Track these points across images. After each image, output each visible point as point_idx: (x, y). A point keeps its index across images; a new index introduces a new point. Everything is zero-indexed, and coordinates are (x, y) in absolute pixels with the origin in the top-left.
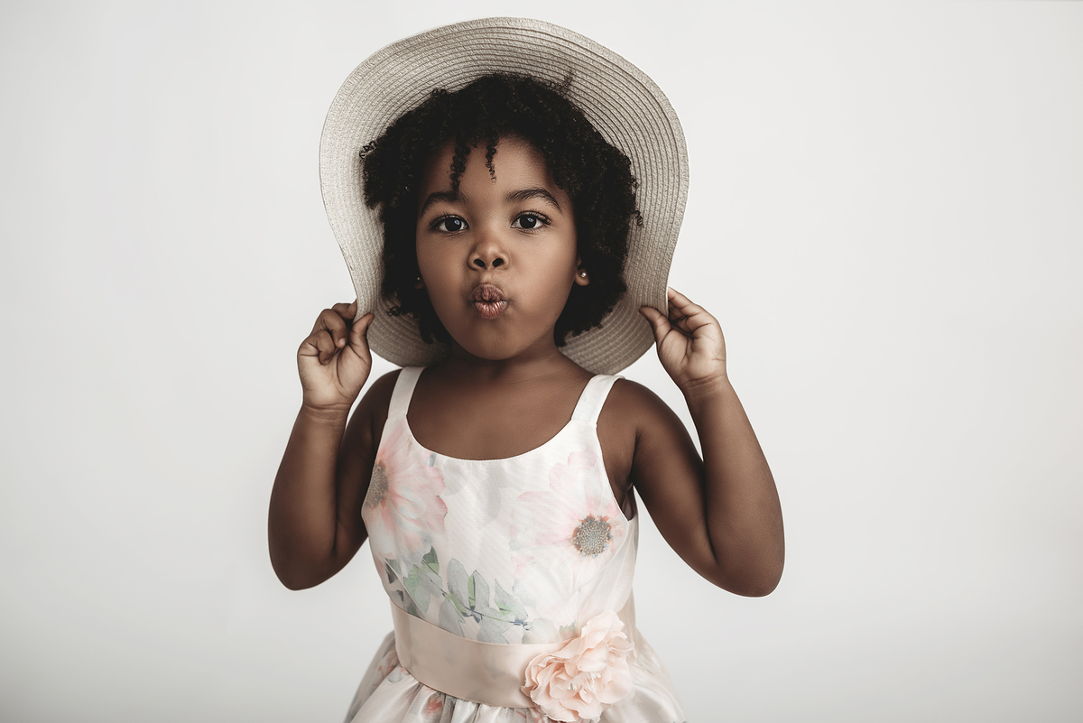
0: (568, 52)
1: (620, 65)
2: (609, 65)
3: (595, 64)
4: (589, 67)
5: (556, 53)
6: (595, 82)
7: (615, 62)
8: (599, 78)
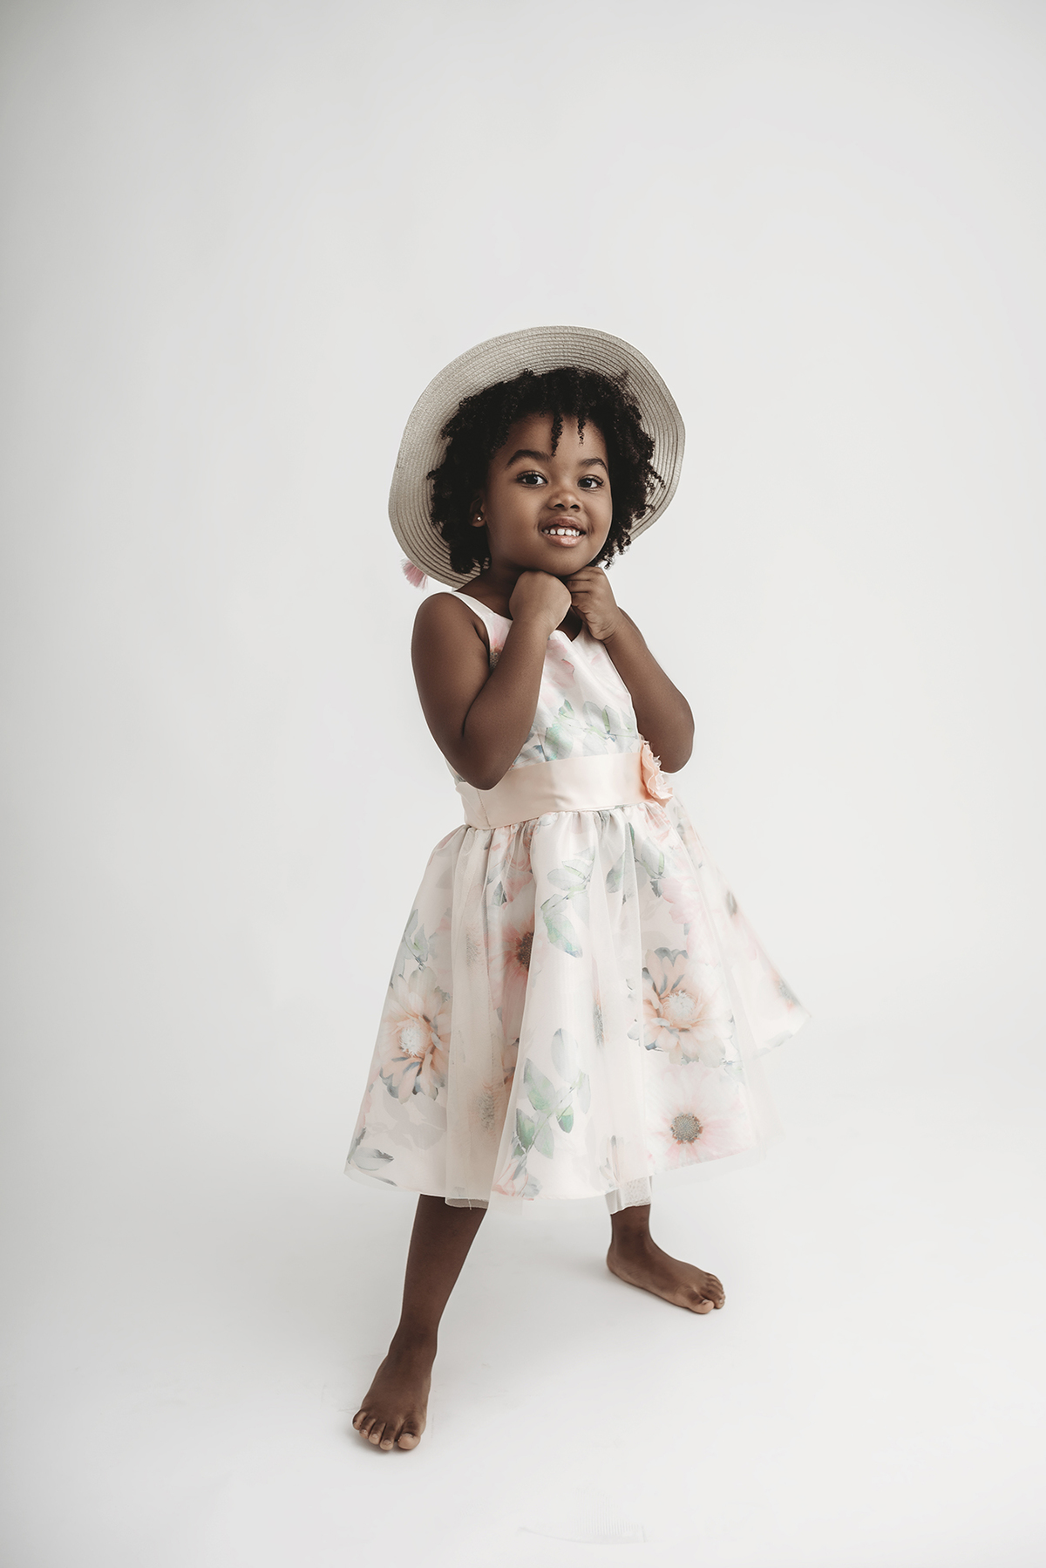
0: (631, 363)
1: (661, 386)
2: (653, 384)
3: (645, 378)
4: (640, 379)
5: (623, 362)
6: (638, 389)
7: (658, 383)
8: (642, 388)
